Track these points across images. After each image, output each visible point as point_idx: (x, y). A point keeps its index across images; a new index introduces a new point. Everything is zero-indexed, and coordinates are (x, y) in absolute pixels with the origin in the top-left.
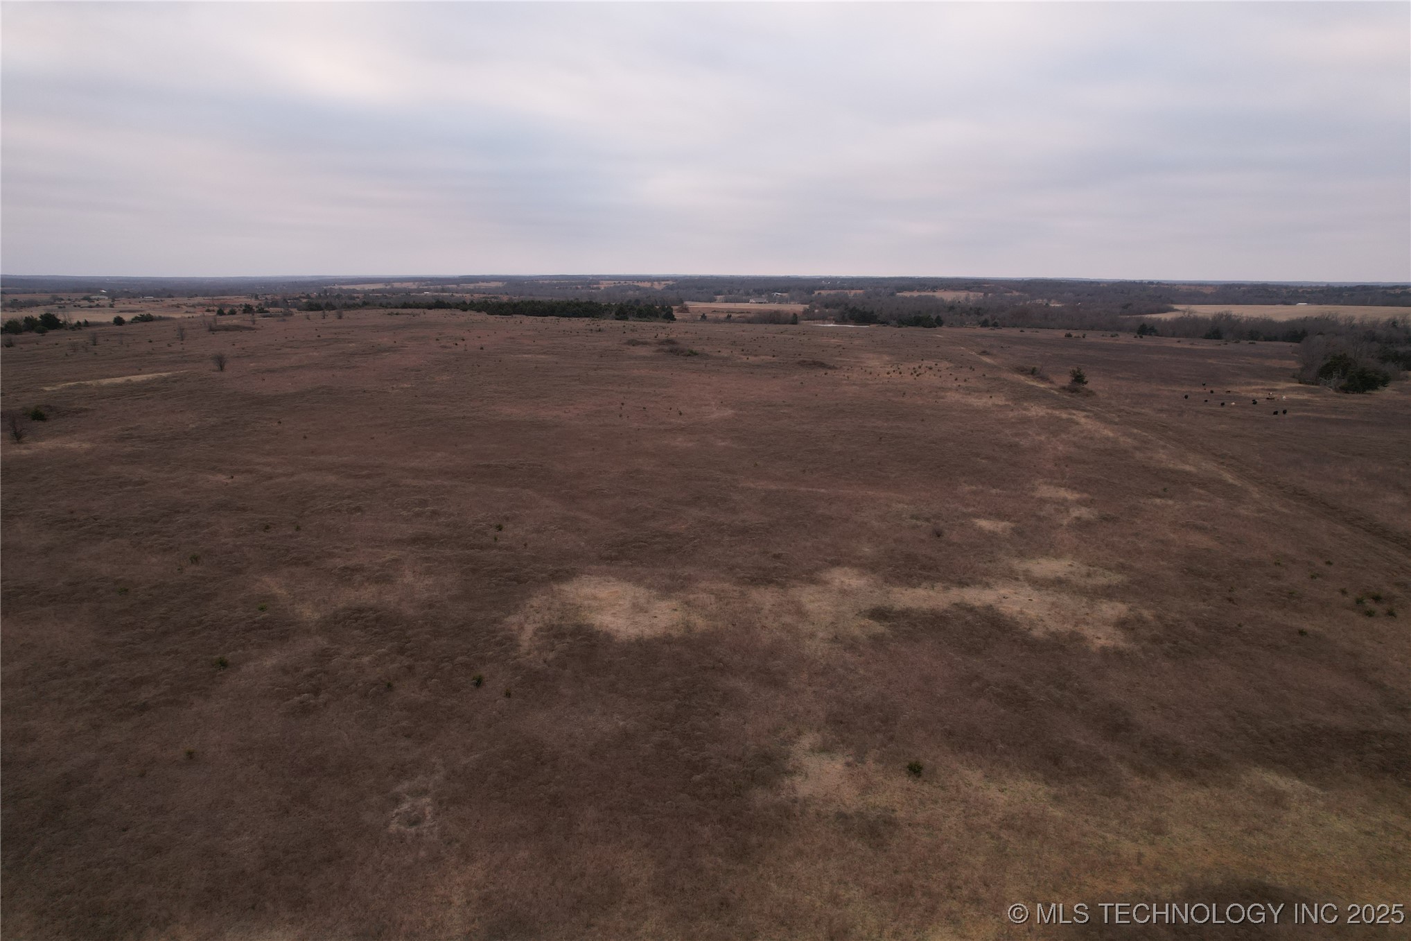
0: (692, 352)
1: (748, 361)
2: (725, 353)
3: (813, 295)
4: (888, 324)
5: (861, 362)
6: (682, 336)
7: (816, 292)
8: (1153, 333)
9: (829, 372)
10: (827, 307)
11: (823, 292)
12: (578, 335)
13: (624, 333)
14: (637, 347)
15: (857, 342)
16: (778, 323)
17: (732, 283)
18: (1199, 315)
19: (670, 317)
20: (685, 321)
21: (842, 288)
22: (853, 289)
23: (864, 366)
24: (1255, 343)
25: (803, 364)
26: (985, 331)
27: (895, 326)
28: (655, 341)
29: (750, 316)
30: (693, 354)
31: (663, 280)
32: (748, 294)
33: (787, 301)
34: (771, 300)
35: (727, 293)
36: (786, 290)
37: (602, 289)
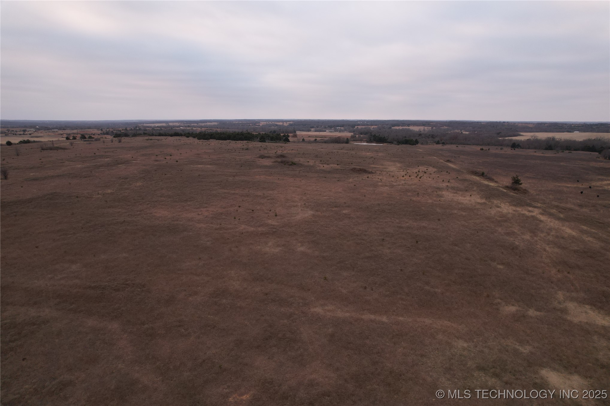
0: (293, 163)
1: (323, 168)
2: (311, 163)
3: (355, 128)
4: (392, 143)
5: (386, 168)
6: (290, 152)
7: (356, 127)
8: (519, 147)
9: (370, 175)
10: (361, 134)
11: (359, 127)
12: (235, 152)
13: (260, 150)
14: (264, 160)
15: (380, 154)
16: (339, 143)
17: (319, 123)
18: (539, 138)
19: (287, 140)
20: (294, 142)
21: (367, 125)
22: (372, 125)
23: (388, 171)
24: (571, 152)
25: (354, 170)
26: (440, 146)
27: (396, 144)
28: (275, 155)
29: (326, 139)
30: (293, 164)
31: (288, 122)
32: (326, 128)
33: (343, 131)
34: (336, 131)
35: (316, 127)
36: (343, 126)
37: (261, 125)
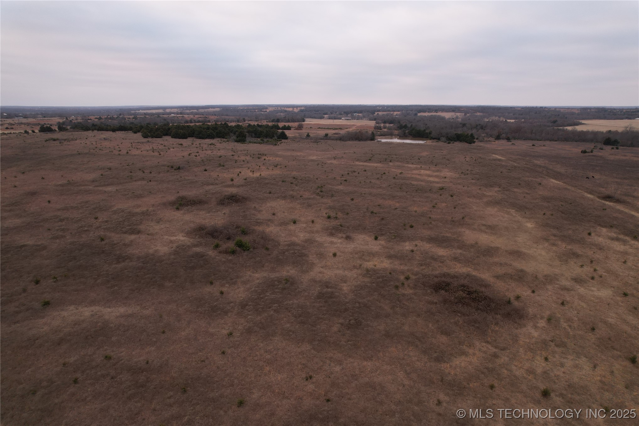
3: (375, 115)
7: (376, 113)
11: (380, 113)
17: (333, 108)
19: (282, 137)
21: (389, 111)
22: (394, 111)
29: (342, 132)
32: (341, 114)
33: (362, 119)
34: (353, 118)
35: (330, 114)
36: (361, 112)
37: (268, 111)
